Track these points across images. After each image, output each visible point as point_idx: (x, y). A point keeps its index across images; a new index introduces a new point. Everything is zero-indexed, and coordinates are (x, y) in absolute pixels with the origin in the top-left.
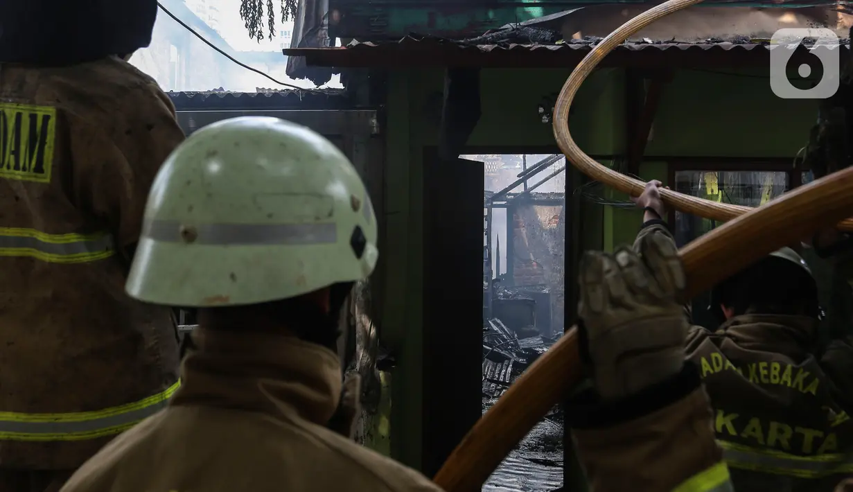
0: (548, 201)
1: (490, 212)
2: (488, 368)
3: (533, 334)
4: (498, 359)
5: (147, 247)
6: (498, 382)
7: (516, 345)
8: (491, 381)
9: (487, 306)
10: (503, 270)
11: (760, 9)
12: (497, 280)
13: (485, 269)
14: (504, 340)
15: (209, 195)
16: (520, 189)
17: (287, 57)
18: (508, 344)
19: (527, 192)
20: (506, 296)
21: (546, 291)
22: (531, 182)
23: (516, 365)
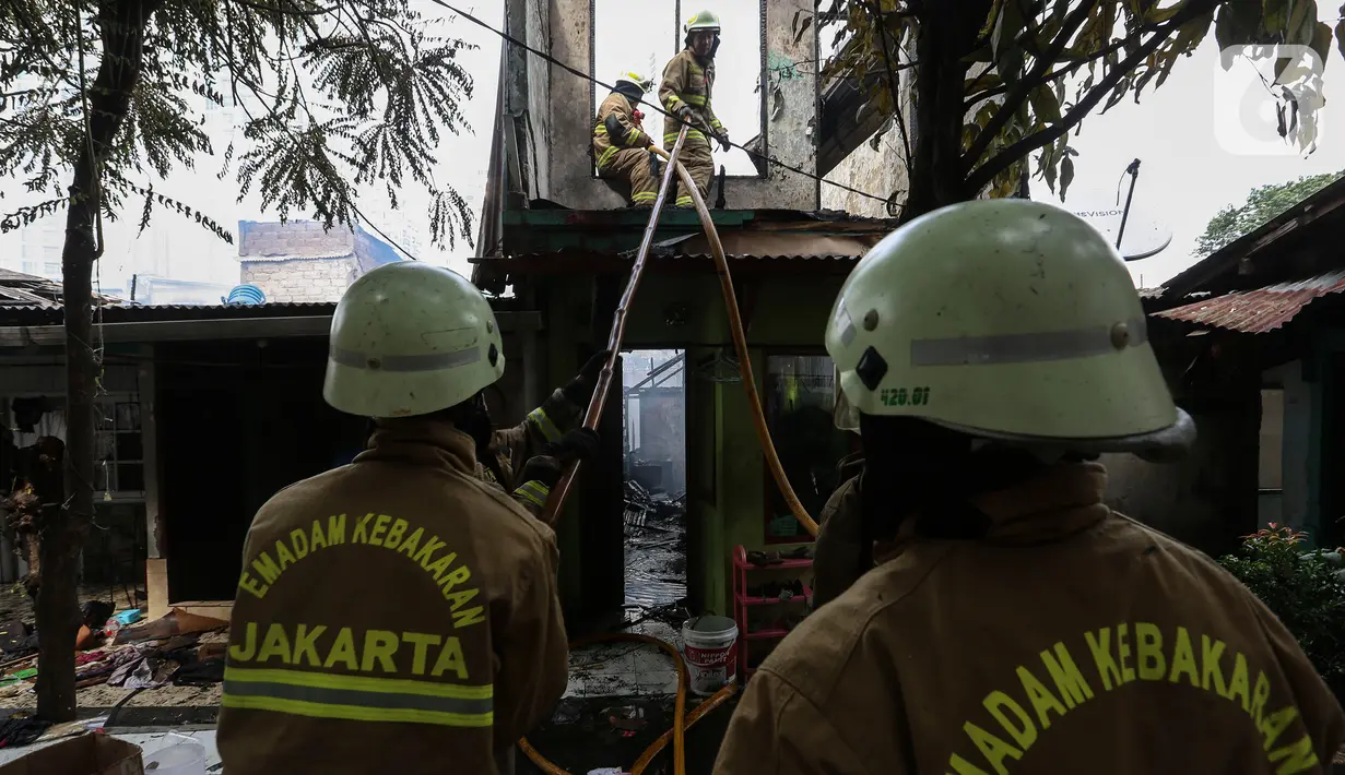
0: (671, 392)
1: (627, 402)
2: (627, 516)
3: (659, 491)
4: (636, 509)
5: (332, 365)
6: (635, 526)
7: (648, 499)
8: (631, 525)
9: (627, 471)
10: (638, 446)
11: (827, 236)
12: (633, 452)
13: (625, 444)
14: (639, 495)
15: (387, 334)
16: (649, 385)
17: (472, 265)
18: (642, 499)
19: (654, 386)
20: (640, 463)
21: (669, 460)
22: (657, 379)
23: (649, 513)
